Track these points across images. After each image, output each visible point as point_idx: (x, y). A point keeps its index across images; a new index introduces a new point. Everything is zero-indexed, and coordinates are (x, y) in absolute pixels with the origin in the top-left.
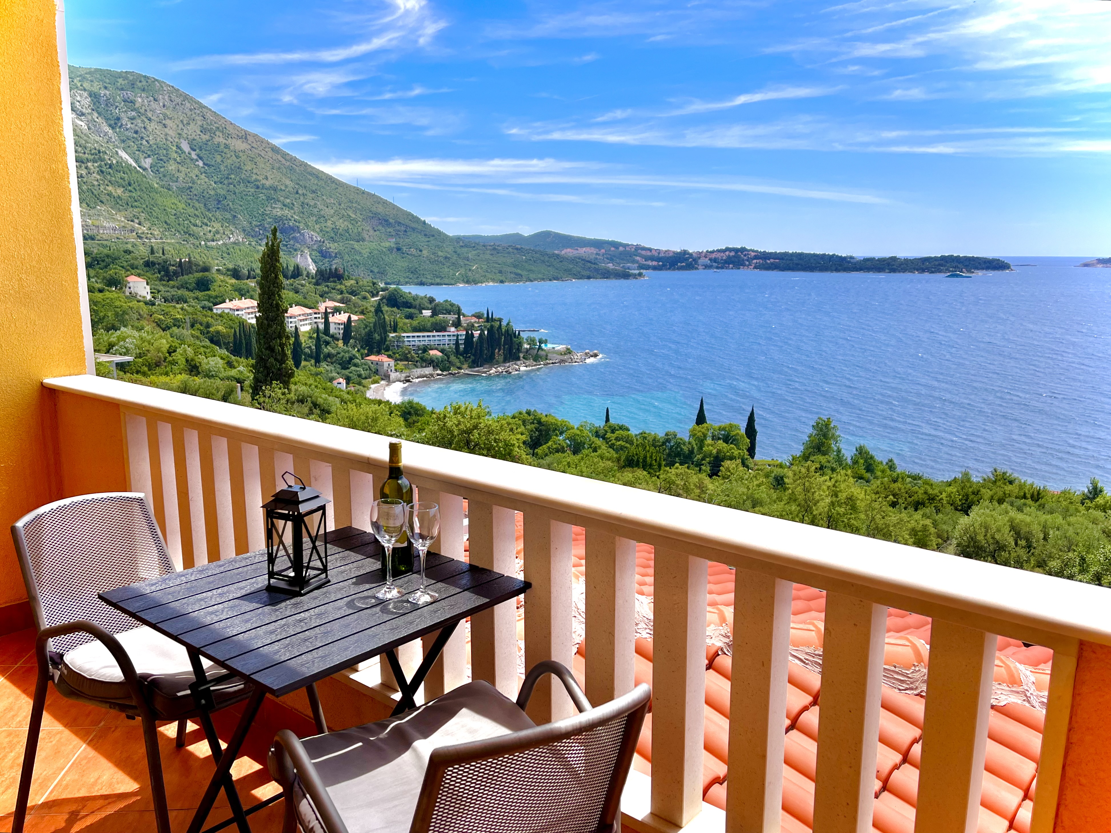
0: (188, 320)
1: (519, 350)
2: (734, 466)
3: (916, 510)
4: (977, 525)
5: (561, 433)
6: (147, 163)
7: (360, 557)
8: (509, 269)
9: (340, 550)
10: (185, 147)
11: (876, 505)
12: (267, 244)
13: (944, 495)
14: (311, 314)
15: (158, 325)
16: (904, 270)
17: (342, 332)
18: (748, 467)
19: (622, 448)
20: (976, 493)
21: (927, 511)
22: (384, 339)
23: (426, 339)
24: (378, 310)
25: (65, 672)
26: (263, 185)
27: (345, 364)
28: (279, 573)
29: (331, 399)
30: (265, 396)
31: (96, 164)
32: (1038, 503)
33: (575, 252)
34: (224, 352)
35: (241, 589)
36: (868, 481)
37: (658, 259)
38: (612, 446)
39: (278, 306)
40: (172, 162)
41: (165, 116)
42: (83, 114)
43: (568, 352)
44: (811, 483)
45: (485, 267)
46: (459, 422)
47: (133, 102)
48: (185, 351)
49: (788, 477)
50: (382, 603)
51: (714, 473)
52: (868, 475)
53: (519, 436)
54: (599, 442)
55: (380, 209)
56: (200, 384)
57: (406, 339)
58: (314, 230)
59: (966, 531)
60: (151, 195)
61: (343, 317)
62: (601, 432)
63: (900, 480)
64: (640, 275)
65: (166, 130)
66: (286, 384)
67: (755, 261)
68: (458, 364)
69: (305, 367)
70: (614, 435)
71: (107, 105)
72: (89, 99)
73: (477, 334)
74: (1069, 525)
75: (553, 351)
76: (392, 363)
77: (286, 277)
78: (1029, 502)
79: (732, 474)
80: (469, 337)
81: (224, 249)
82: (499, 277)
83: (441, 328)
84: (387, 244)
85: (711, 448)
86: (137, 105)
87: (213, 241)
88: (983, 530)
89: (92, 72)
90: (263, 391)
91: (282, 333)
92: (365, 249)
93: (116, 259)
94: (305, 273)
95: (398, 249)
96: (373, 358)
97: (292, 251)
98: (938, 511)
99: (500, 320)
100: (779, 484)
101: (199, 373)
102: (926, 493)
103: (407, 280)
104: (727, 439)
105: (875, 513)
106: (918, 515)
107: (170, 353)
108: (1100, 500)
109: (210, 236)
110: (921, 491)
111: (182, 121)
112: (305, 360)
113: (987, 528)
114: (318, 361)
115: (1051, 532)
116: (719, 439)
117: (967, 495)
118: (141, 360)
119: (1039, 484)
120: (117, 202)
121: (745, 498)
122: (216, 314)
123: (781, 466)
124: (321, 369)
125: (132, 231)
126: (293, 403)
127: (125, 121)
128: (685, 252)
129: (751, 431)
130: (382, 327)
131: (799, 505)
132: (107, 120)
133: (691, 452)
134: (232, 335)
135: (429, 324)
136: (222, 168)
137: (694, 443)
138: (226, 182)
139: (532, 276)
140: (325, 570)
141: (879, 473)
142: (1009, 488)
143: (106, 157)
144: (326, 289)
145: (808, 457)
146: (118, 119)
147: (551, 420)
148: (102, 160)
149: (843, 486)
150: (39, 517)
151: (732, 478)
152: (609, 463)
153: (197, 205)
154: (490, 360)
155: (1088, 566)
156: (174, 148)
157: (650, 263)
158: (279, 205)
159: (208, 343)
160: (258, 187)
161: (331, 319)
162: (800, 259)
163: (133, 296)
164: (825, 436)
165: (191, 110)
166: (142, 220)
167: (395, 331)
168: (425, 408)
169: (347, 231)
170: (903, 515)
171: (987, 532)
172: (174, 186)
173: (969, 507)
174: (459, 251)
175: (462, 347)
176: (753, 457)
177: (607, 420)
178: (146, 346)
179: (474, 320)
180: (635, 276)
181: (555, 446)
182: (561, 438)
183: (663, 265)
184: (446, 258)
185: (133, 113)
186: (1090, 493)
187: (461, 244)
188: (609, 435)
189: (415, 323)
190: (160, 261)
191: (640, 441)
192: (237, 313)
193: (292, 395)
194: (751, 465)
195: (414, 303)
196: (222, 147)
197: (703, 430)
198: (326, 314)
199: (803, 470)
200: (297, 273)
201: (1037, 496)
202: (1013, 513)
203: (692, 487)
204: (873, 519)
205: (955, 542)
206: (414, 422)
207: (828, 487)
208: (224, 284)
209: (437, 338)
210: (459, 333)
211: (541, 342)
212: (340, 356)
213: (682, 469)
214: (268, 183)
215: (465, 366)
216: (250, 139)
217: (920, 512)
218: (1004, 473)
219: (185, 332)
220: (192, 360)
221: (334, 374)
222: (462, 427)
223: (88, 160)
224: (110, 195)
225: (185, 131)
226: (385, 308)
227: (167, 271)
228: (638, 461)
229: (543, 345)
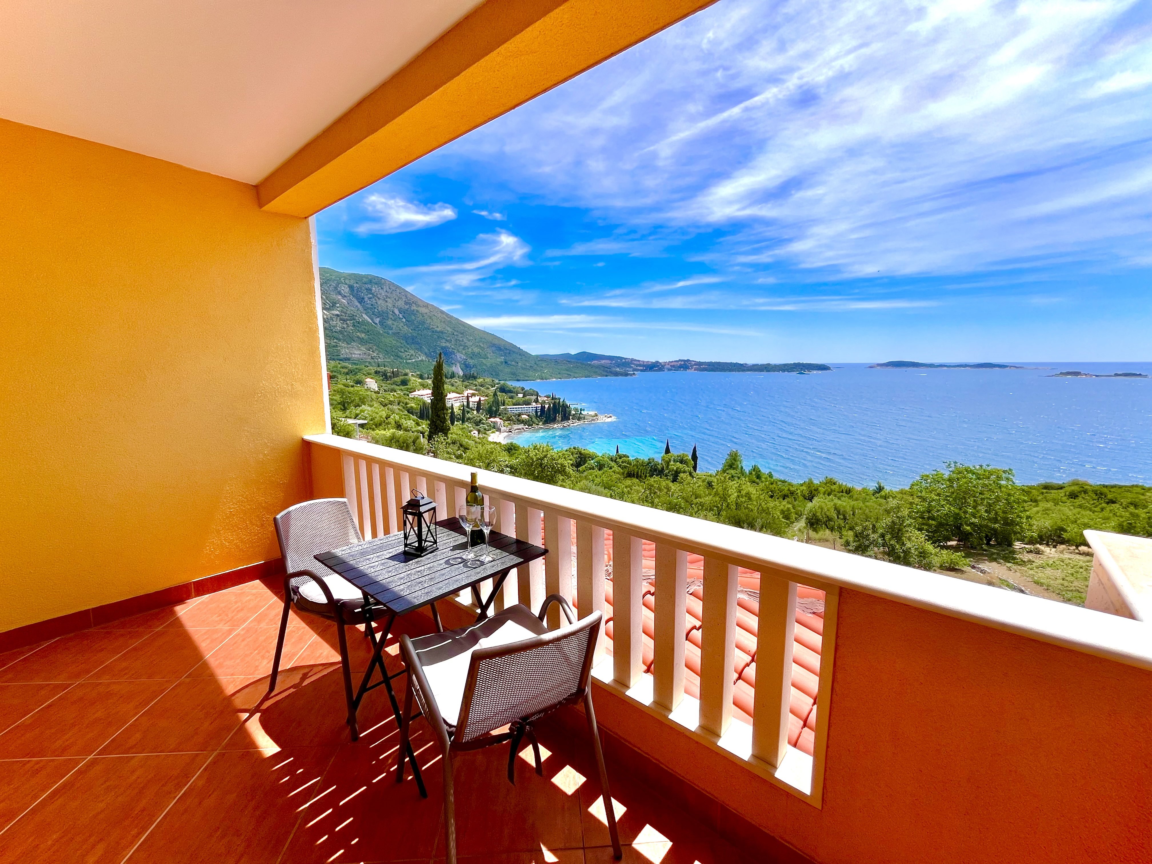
0: (396, 401)
1: (570, 414)
2: (685, 476)
3: (784, 499)
4: (817, 507)
5: (592, 459)
6: (377, 320)
7: (457, 534)
8: (564, 372)
9: (447, 530)
10: (397, 312)
11: (762, 497)
12: (437, 361)
13: (799, 491)
14: (460, 397)
15: (381, 404)
16: (774, 371)
17: (476, 406)
18: (693, 477)
19: (625, 467)
20: (816, 490)
21: (789, 500)
22: (497, 410)
23: (520, 409)
24: (495, 394)
25: (299, 597)
26: (436, 331)
27: (478, 423)
28: (410, 545)
29: (470, 442)
30: (435, 441)
31: (351, 322)
32: (849, 495)
33: (599, 362)
34: (415, 417)
35: (390, 553)
36: (758, 484)
37: (644, 366)
38: (620, 466)
39: (442, 393)
40: (390, 320)
41: (387, 296)
42: (345, 296)
43: (596, 415)
44: (726, 485)
45: (551, 371)
46: (536, 453)
47: (371, 290)
48: (394, 417)
49: (714, 482)
50: (464, 561)
51: (674, 480)
52: (758, 480)
53: (569, 461)
54: (613, 464)
55: (496, 342)
56: (401, 435)
57: (509, 409)
58: (462, 354)
59: (811, 511)
60: (379, 336)
61: (476, 399)
62: (614, 459)
63: (775, 483)
64: (634, 374)
65: (387, 304)
66: (446, 434)
67: (694, 367)
68: (537, 423)
69: (457, 425)
70: (621, 460)
71: (357, 292)
72: (348, 289)
73: (547, 406)
74: (866, 507)
75: (588, 415)
76: (502, 422)
77: (446, 377)
78: (844, 494)
79: (684, 481)
80: (543, 408)
81: (416, 364)
82: (559, 376)
83: (528, 403)
84: (500, 360)
85: (673, 466)
86: (373, 291)
87: (410, 359)
88: (820, 510)
89: (350, 275)
90: (434, 438)
91: (444, 408)
92: (488, 362)
93: (360, 370)
94: (457, 376)
95: (506, 362)
96: (492, 419)
97: (450, 364)
98: (795, 500)
99: (559, 399)
100: (710, 486)
101: (402, 429)
102: (789, 490)
103: (510, 378)
104: (681, 462)
105: (761, 501)
106: (784, 503)
107: (387, 419)
108: (883, 493)
109: (408, 357)
110: (786, 489)
111: (395, 299)
112: (457, 421)
113: (822, 509)
114: (463, 422)
115: (857, 511)
116: (677, 461)
117: (812, 491)
118: (372, 422)
119: (849, 485)
120: (362, 341)
121: (691, 493)
122: (411, 398)
123: (711, 476)
124: (465, 426)
125: (369, 355)
126: (449, 444)
127: (366, 299)
128: (657, 362)
129: (695, 457)
130: (497, 403)
131: (720, 497)
132: (357, 299)
133: (663, 469)
134: (419, 408)
135: (522, 401)
136: (415, 322)
137: (664, 464)
138: (417, 329)
139: (576, 375)
140: (435, 542)
141: (763, 479)
142: (833, 487)
143: (357, 318)
144: (468, 384)
145: (725, 471)
146: (363, 298)
147: (586, 452)
148: (354, 319)
149: (744, 487)
150: (289, 513)
151: (685, 483)
152: (618, 476)
153: (402, 341)
154: (554, 420)
155: (877, 530)
156: (391, 313)
157: (639, 368)
158: (444, 341)
159: (406, 412)
160: (433, 332)
161: (470, 399)
162: (719, 366)
163: (368, 389)
164: (735, 460)
165: (400, 293)
166: (374, 350)
167: (504, 405)
168: (519, 446)
169: (479, 354)
170: (776, 502)
171: (822, 511)
172: (390, 332)
173: (813, 498)
174: (537, 363)
175: (539, 414)
176: (696, 472)
177: (617, 452)
178: (374, 415)
179: (546, 399)
180: (631, 375)
181: (589, 466)
182: (592, 462)
183: (645, 369)
184: (531, 366)
185: (371, 296)
186: (878, 489)
187: (539, 359)
188: (618, 460)
189: (514, 401)
190: (383, 370)
191: (635, 463)
192: (421, 397)
193: (449, 440)
194: (695, 476)
195: (513, 390)
196: (415, 311)
197: (669, 457)
198: (468, 397)
199: (723, 478)
200: (453, 376)
201: (848, 491)
202: (836, 501)
203: (663, 488)
204: (761, 505)
205: (805, 516)
206: (514, 454)
207: (736, 487)
208: (415, 382)
209: (526, 409)
210: (538, 406)
211: (581, 410)
212: (475, 419)
213: (657, 478)
214: (438, 329)
215: (541, 423)
216: (430, 307)
217: (786, 500)
218: (831, 479)
219: (395, 407)
220: (398, 422)
221: (472, 428)
222: (538, 456)
223: (347, 320)
224: (358, 337)
225: (397, 304)
226: (498, 393)
227: (386, 376)
228: (634, 474)
229: (582, 412)
